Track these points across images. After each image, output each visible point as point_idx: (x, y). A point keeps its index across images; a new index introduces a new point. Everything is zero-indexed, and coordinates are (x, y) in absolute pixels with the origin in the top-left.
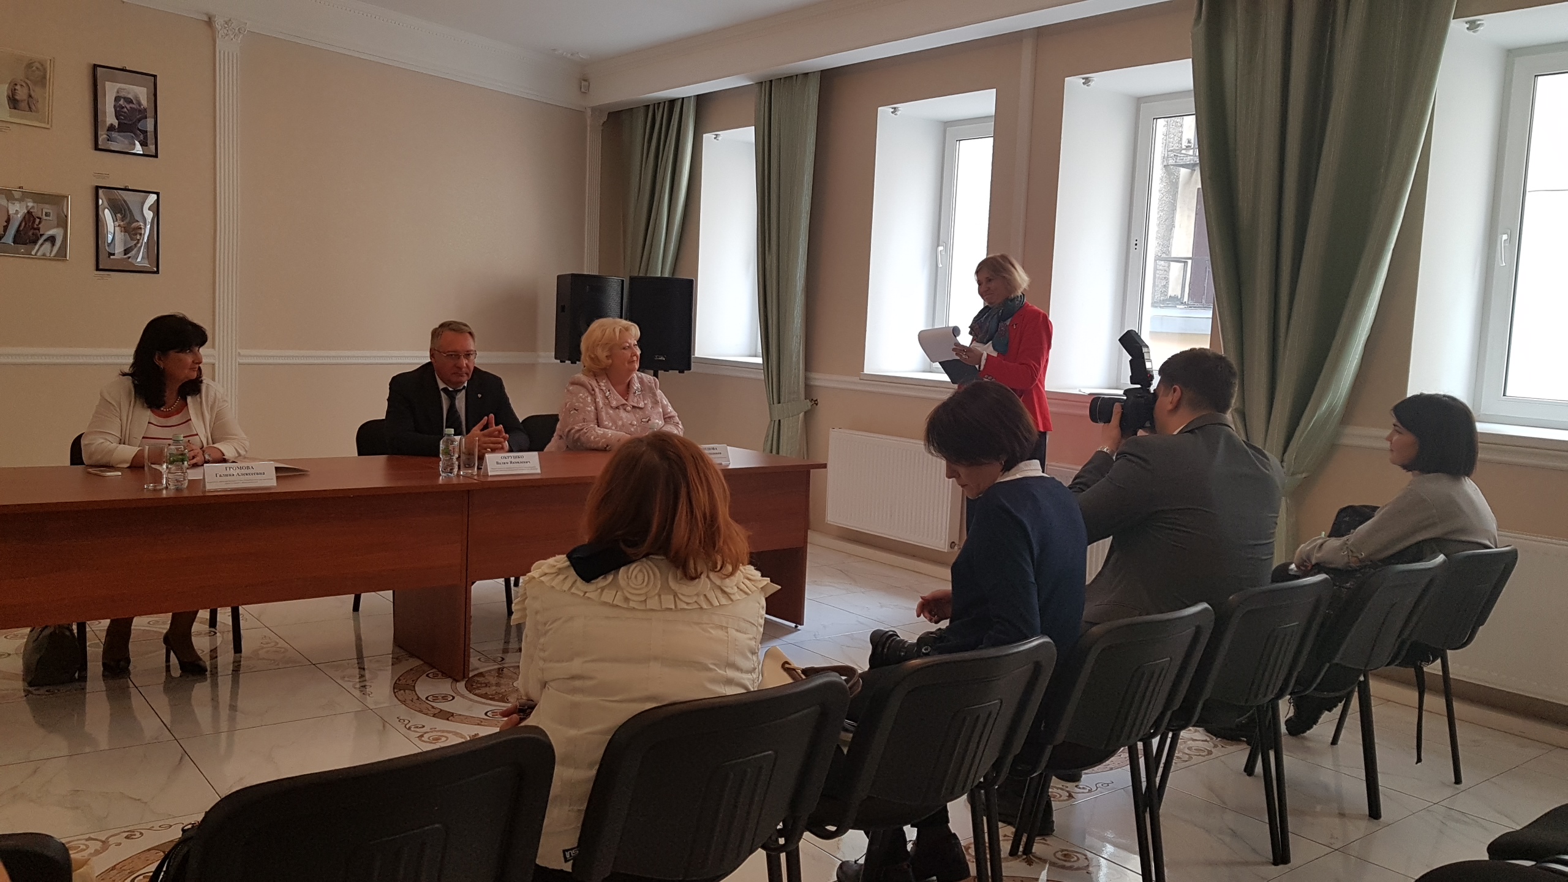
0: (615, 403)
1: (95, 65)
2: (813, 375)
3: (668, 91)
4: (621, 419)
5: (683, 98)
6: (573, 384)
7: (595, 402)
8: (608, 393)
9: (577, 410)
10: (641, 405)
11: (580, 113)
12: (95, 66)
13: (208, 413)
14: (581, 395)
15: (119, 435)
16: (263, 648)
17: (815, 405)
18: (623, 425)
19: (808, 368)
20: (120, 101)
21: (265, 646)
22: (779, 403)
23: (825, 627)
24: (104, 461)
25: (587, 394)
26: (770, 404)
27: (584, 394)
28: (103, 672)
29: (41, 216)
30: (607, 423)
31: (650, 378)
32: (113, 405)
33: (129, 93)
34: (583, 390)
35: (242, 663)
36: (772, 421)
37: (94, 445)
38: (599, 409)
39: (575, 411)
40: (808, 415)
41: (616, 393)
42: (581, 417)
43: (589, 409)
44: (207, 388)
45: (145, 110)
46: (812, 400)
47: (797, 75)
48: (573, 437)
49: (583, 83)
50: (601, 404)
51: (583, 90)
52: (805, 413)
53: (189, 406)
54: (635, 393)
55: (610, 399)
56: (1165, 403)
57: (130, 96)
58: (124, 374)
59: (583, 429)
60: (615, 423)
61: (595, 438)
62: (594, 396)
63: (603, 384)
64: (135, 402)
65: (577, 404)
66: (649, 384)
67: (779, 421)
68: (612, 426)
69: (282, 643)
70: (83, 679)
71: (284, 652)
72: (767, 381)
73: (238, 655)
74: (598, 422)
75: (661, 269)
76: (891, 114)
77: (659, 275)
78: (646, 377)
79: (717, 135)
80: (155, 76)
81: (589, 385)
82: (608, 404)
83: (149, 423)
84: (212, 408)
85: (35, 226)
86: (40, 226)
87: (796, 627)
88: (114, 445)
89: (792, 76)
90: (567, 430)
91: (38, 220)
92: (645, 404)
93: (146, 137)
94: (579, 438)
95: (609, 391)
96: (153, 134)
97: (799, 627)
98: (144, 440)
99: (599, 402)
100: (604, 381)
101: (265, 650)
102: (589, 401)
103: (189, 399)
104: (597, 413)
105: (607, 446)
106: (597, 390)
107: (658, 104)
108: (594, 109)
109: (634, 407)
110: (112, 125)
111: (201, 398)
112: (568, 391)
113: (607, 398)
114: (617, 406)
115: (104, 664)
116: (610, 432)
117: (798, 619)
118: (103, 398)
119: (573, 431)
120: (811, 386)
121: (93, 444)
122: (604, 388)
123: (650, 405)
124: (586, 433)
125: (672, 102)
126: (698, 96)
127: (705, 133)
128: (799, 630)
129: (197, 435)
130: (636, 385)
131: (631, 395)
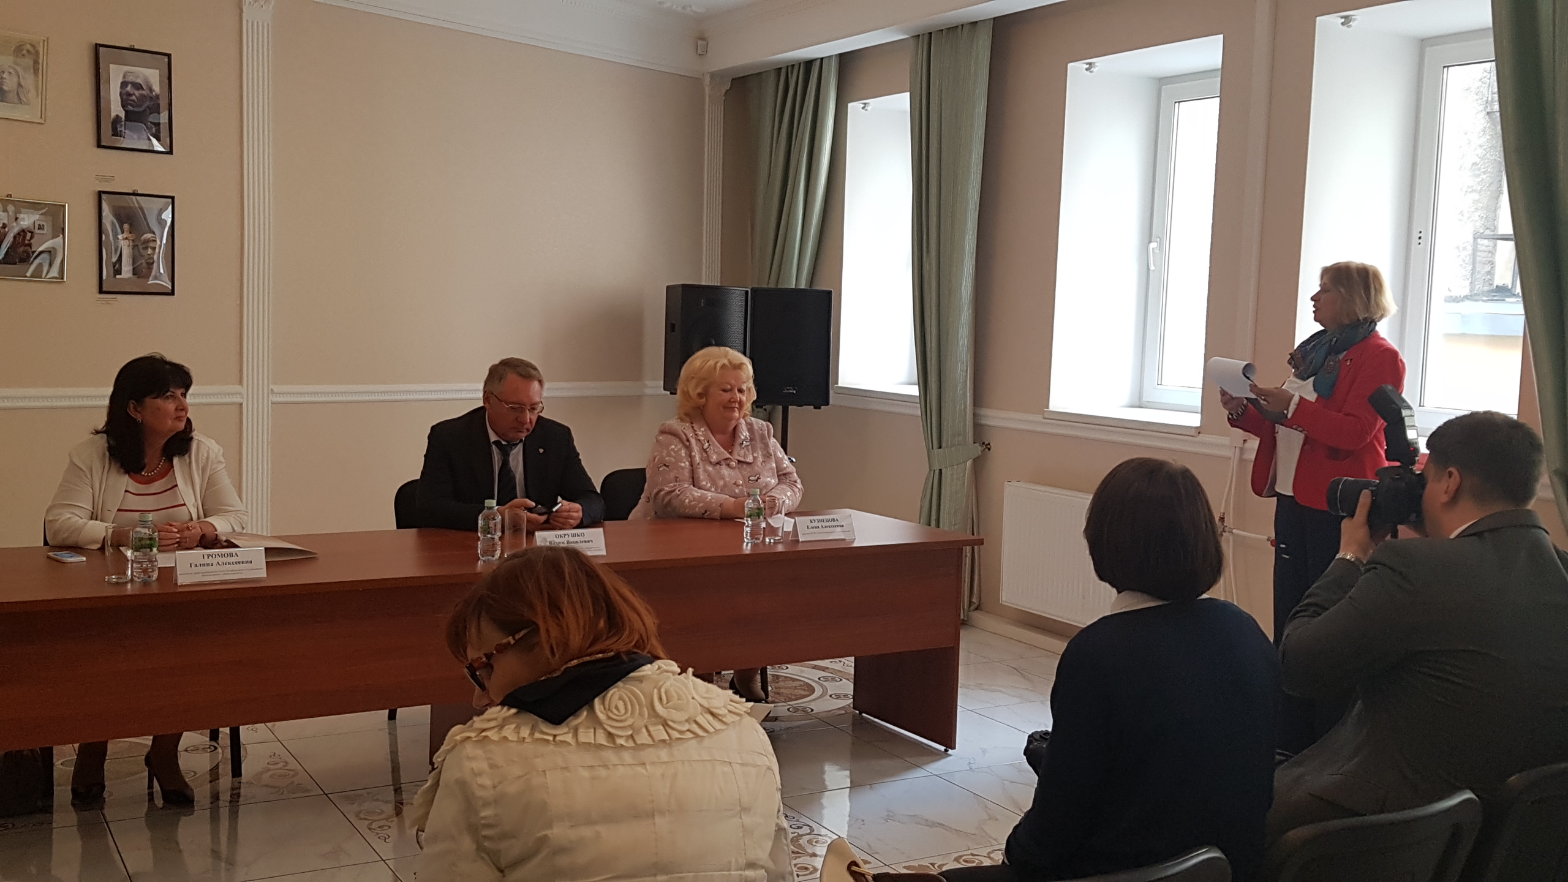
0: (715, 457)
1: (96, 44)
2: (984, 412)
3: (802, 50)
4: (722, 478)
5: (822, 59)
6: (663, 432)
7: (690, 457)
8: (707, 444)
9: (667, 466)
10: (750, 459)
11: (695, 82)
12: (97, 47)
13: (199, 476)
14: (673, 447)
15: (91, 509)
16: (269, 770)
17: (987, 450)
18: (725, 486)
19: (978, 400)
20: (127, 87)
21: (272, 767)
22: (940, 447)
23: (984, 751)
24: (70, 542)
25: (680, 446)
26: (928, 450)
27: (676, 446)
28: (73, 798)
29: (33, 230)
30: (704, 483)
31: (762, 424)
32: (84, 472)
33: (138, 77)
34: (676, 441)
35: (242, 791)
36: (930, 470)
37: (60, 521)
38: (695, 466)
39: (665, 468)
40: (979, 465)
41: (717, 443)
42: (672, 475)
43: (683, 465)
44: (198, 445)
45: (157, 97)
46: (983, 443)
47: (962, 25)
48: (663, 499)
49: (700, 42)
50: (697, 459)
51: (700, 52)
52: (975, 460)
53: (175, 468)
54: (742, 444)
55: (709, 453)
56: (1438, 490)
57: (139, 81)
58: (97, 432)
59: (675, 490)
60: (714, 483)
61: (690, 501)
62: (689, 448)
63: (700, 433)
64: (110, 464)
65: (667, 458)
66: (761, 432)
67: (941, 470)
68: (711, 487)
69: (293, 764)
70: (48, 809)
71: (294, 776)
72: (924, 417)
73: (238, 779)
74: (693, 482)
75: (796, 278)
76: (1085, 71)
77: (794, 287)
78: (757, 422)
79: (865, 104)
80: (169, 56)
81: (682, 433)
82: (707, 460)
83: (126, 491)
84: (204, 470)
85: (26, 242)
86: (32, 241)
87: (946, 751)
88: (85, 520)
89: (957, 27)
90: (655, 491)
91: (29, 235)
92: (754, 458)
93: (158, 131)
94: (670, 501)
95: (708, 442)
96: (167, 125)
97: (950, 751)
98: (121, 513)
99: (695, 456)
100: (702, 429)
101: (271, 773)
102: (683, 455)
103: (176, 460)
104: (693, 470)
105: (706, 512)
106: (693, 441)
107: (791, 67)
108: (713, 75)
109: (739, 461)
110: (117, 116)
111: (190, 457)
112: (658, 441)
113: (705, 450)
114: (717, 461)
115: (74, 791)
116: (709, 495)
117: (949, 742)
118: (72, 463)
119: (662, 493)
120: (982, 425)
121: (58, 520)
122: (702, 438)
123: (761, 459)
124: (678, 495)
125: (809, 64)
126: (841, 55)
127: (850, 102)
128: (950, 755)
129: (185, 505)
130: (744, 433)
131: (737, 448)
